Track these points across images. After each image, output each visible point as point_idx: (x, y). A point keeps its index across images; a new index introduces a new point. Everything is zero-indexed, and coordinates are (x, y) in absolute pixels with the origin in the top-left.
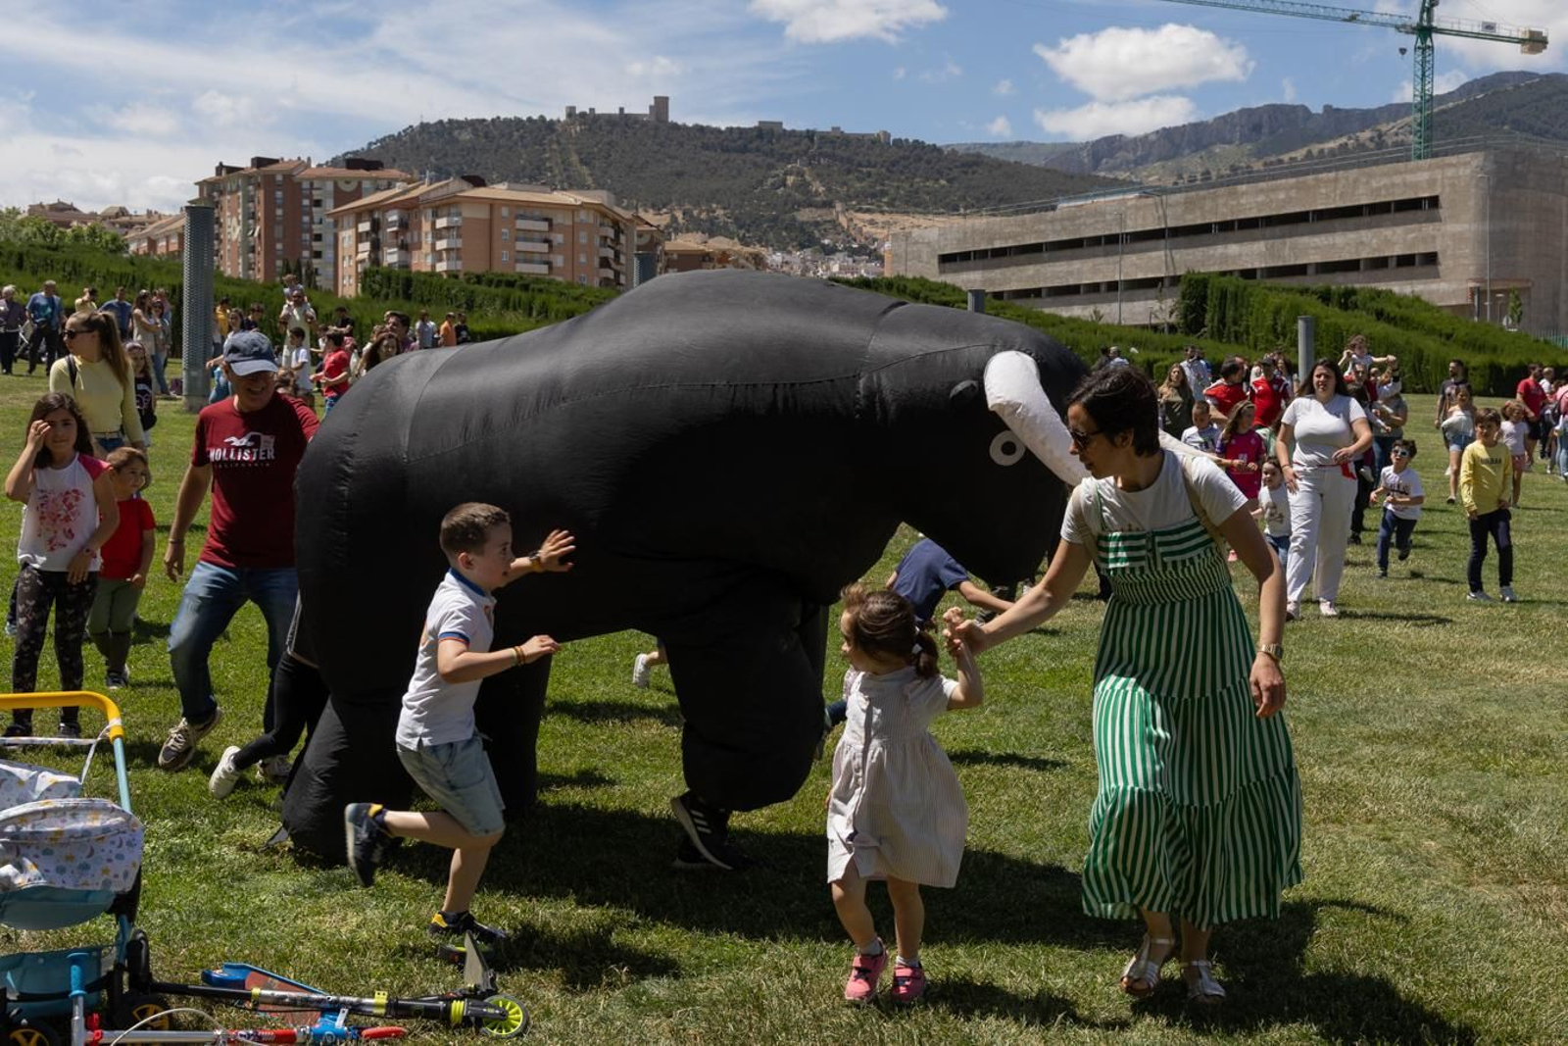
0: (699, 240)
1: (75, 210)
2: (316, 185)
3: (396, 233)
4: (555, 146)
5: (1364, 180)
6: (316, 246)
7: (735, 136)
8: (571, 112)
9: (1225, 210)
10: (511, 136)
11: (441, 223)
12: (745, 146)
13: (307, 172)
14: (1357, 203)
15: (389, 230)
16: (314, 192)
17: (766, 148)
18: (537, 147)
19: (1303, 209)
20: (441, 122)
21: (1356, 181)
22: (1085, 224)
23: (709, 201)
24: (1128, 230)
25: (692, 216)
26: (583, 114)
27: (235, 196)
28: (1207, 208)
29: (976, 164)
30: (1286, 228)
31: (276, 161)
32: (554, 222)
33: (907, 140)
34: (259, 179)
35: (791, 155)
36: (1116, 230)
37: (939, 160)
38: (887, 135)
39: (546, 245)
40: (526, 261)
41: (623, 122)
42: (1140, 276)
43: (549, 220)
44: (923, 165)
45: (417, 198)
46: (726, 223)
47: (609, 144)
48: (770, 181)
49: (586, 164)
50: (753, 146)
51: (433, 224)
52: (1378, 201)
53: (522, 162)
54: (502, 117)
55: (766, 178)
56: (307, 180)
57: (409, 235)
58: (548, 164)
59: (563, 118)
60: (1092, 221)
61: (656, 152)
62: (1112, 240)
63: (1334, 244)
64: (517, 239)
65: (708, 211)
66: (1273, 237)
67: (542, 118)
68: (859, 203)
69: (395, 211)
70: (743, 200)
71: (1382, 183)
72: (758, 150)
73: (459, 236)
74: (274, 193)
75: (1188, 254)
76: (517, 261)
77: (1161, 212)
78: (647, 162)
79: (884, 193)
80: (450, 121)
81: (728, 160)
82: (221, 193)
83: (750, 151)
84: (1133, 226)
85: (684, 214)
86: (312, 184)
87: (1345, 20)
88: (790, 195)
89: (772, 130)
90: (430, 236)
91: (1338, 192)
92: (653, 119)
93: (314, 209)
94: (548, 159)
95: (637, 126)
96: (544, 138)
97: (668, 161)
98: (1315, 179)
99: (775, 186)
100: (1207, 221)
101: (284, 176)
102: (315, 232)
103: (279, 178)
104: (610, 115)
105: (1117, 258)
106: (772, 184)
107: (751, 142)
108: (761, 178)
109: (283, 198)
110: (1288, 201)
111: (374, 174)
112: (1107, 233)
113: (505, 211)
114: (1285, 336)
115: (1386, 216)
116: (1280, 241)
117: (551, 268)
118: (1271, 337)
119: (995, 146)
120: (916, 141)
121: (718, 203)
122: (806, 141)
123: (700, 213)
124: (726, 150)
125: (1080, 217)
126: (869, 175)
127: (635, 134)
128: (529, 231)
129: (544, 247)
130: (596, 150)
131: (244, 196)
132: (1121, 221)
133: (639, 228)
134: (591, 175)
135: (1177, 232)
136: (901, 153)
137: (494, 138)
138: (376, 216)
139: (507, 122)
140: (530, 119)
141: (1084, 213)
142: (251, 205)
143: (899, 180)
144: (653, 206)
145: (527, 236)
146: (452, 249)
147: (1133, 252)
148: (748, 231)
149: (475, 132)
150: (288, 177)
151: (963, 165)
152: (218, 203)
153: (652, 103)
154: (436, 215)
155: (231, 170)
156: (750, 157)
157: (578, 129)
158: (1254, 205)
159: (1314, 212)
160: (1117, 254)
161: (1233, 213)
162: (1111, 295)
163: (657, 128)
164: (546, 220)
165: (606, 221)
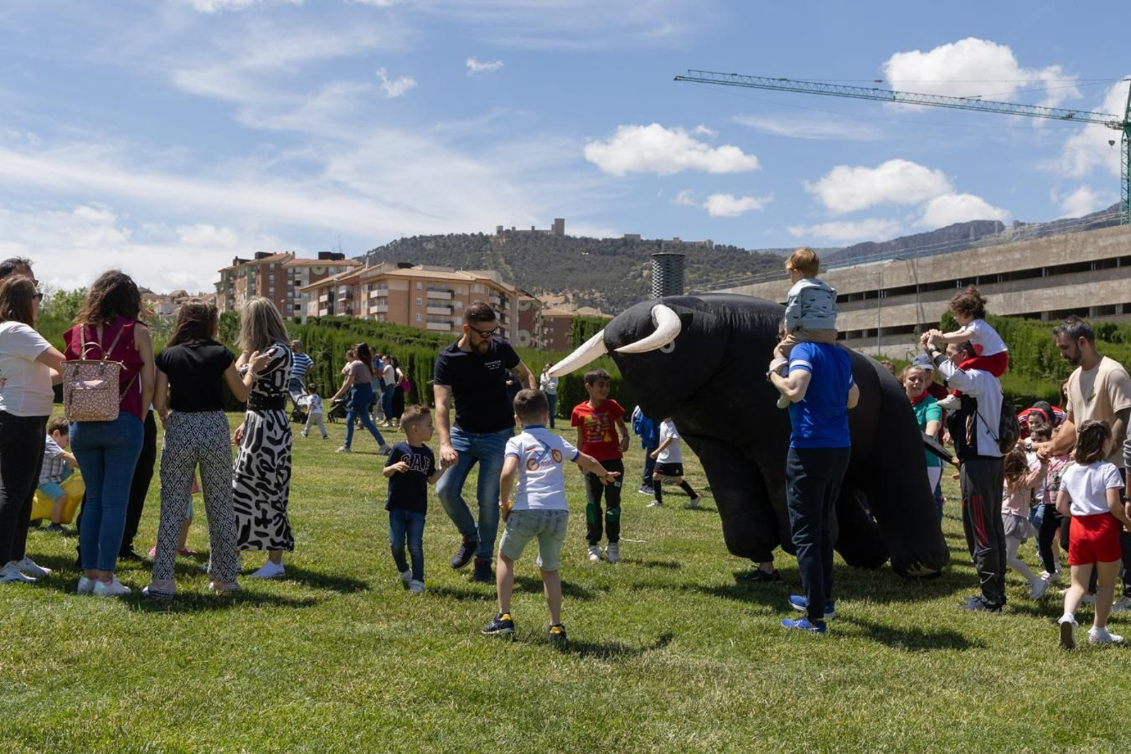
0: (570, 309)
1: (151, 292)
2: (297, 270)
3: (345, 302)
4: (489, 252)
5: (1091, 240)
6: (297, 313)
7: (609, 244)
8: (500, 230)
9: (967, 269)
10: (460, 246)
11: (374, 294)
12: (615, 251)
13: (292, 262)
14: (1086, 260)
15: (340, 300)
16: (296, 276)
17: (630, 252)
18: (477, 253)
19: (1037, 266)
20: (415, 237)
21: (1084, 241)
22: (849, 283)
23: (590, 287)
24: (885, 288)
25: (579, 297)
26: (508, 231)
27: (243, 279)
28: (952, 268)
29: (772, 261)
30: (1022, 283)
31: (271, 255)
32: (456, 293)
33: (724, 246)
34: (259, 267)
35: (646, 256)
36: (875, 287)
37: (746, 259)
38: (711, 242)
39: (449, 310)
40: (434, 321)
41: (534, 235)
42: (896, 324)
43: (451, 291)
44: (735, 262)
45: (358, 276)
46: (601, 302)
47: (525, 250)
48: (632, 273)
49: (509, 264)
50: (621, 250)
51: (369, 295)
52: (1105, 257)
53: (467, 263)
54: (455, 234)
55: (629, 272)
56: (290, 267)
57: (353, 303)
58: (484, 264)
59: (495, 233)
60: (855, 280)
61: (555, 255)
62: (872, 295)
63: (1065, 295)
64: (428, 305)
65: (589, 294)
66: (1010, 290)
67: (481, 233)
68: (691, 288)
69: (344, 287)
70: (613, 286)
71: (1108, 243)
72: (624, 253)
73: (386, 303)
74: (268, 276)
75: (937, 306)
76: (428, 321)
77: (912, 273)
78: (550, 262)
79: (708, 281)
80: (421, 237)
81: (603, 260)
82: (235, 278)
83: (619, 254)
84: (888, 284)
85: (574, 296)
86: (294, 270)
87: (1063, 118)
88: (644, 283)
89: (633, 240)
90: (366, 303)
91: (1068, 251)
92: (554, 233)
93: (296, 287)
94: (484, 261)
95: (543, 238)
96: (482, 247)
97: (563, 261)
98: (1047, 241)
99: (635, 277)
100: (953, 278)
101: (276, 265)
102: (296, 303)
103: (272, 266)
104: (525, 232)
105: (876, 310)
106: (633, 276)
107: (619, 248)
108: (625, 272)
109: (275, 280)
110: (1024, 259)
111: (337, 262)
112: (867, 289)
113: (419, 285)
114: (1051, 368)
115: (1111, 271)
116: (1017, 293)
117: (452, 326)
118: (1037, 370)
119: (785, 250)
120: (731, 247)
121: (596, 289)
122: (656, 247)
123: (584, 295)
124: (603, 254)
125: (845, 278)
126: (699, 269)
127: (542, 244)
128: (437, 299)
129: (448, 311)
130: (516, 254)
131: (248, 279)
132: (879, 281)
133: (520, 298)
134: (512, 271)
135: (926, 288)
136: (721, 255)
137: (449, 247)
138: (332, 290)
139: (458, 237)
140: (473, 235)
141: (848, 274)
142: (253, 285)
143: (719, 273)
144: (553, 291)
145: (436, 303)
146: (382, 313)
147: (889, 305)
148: (616, 307)
149: (437, 243)
150: (278, 265)
151: (763, 262)
152: (233, 284)
153: (554, 223)
154: (371, 289)
155: (242, 261)
156: (619, 258)
157: (504, 240)
158: (992, 264)
159: (1047, 268)
160: (876, 306)
161: (974, 271)
162: (871, 340)
163: (556, 239)
164: (450, 291)
165: (495, 292)
